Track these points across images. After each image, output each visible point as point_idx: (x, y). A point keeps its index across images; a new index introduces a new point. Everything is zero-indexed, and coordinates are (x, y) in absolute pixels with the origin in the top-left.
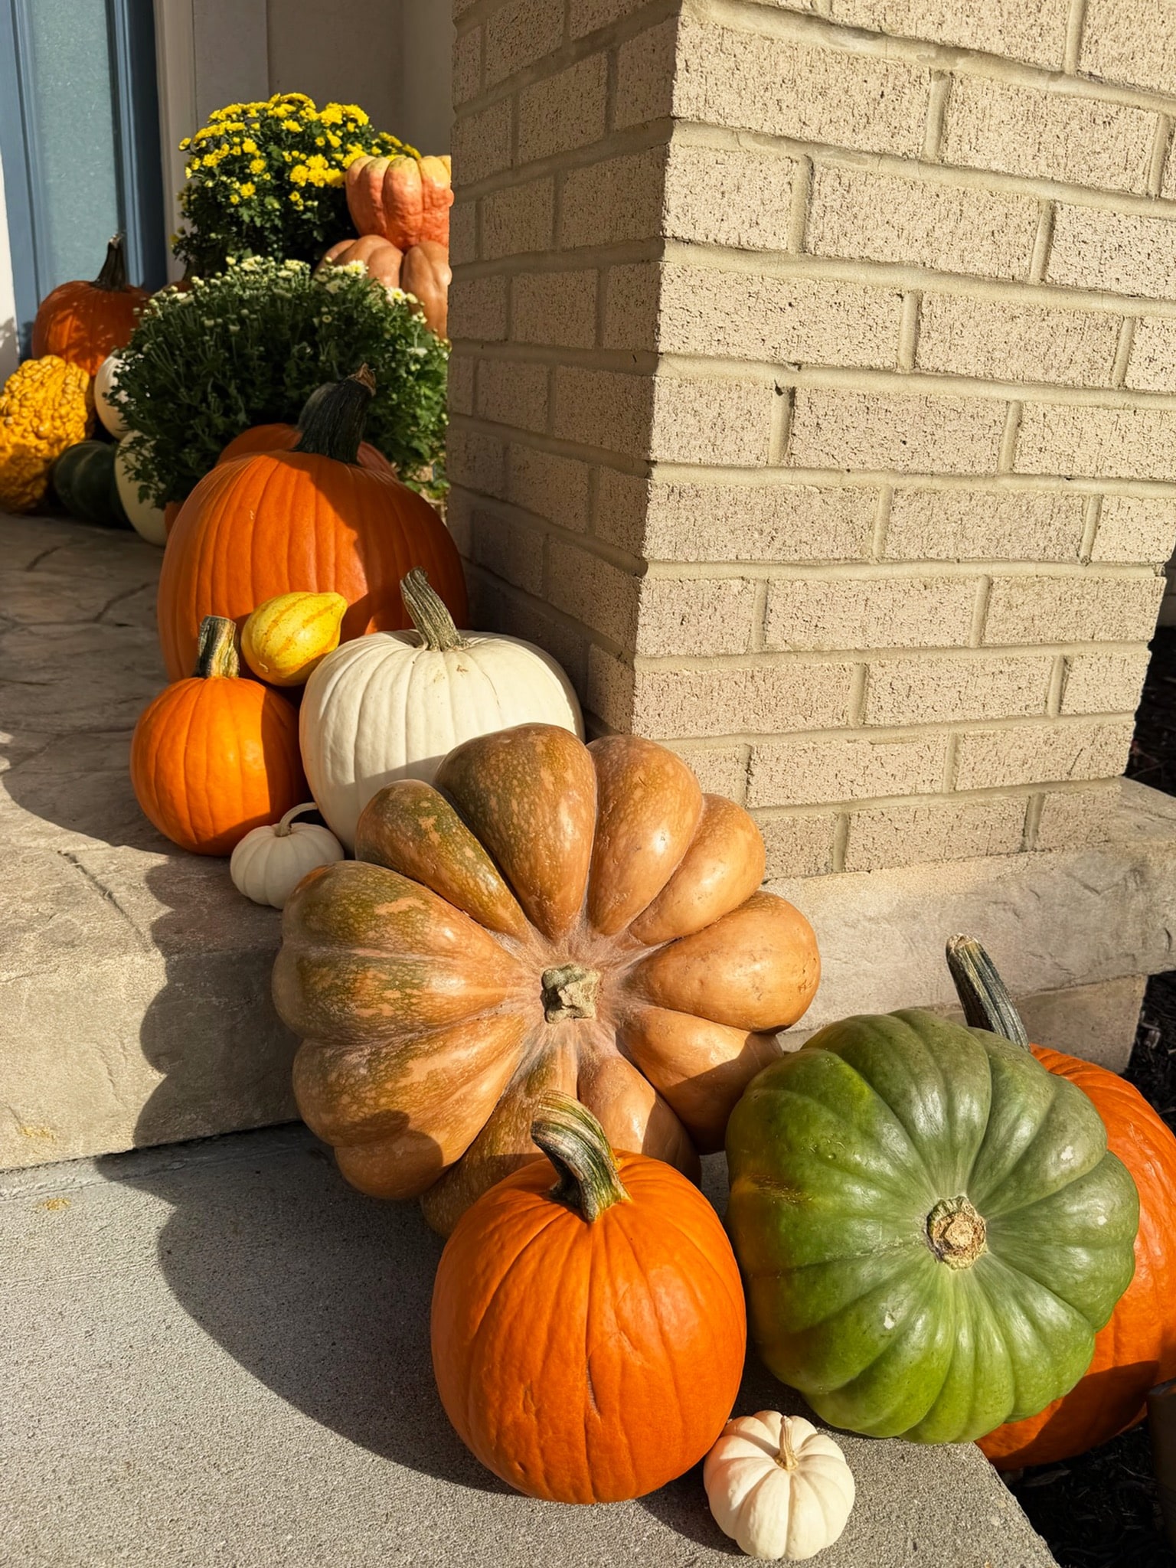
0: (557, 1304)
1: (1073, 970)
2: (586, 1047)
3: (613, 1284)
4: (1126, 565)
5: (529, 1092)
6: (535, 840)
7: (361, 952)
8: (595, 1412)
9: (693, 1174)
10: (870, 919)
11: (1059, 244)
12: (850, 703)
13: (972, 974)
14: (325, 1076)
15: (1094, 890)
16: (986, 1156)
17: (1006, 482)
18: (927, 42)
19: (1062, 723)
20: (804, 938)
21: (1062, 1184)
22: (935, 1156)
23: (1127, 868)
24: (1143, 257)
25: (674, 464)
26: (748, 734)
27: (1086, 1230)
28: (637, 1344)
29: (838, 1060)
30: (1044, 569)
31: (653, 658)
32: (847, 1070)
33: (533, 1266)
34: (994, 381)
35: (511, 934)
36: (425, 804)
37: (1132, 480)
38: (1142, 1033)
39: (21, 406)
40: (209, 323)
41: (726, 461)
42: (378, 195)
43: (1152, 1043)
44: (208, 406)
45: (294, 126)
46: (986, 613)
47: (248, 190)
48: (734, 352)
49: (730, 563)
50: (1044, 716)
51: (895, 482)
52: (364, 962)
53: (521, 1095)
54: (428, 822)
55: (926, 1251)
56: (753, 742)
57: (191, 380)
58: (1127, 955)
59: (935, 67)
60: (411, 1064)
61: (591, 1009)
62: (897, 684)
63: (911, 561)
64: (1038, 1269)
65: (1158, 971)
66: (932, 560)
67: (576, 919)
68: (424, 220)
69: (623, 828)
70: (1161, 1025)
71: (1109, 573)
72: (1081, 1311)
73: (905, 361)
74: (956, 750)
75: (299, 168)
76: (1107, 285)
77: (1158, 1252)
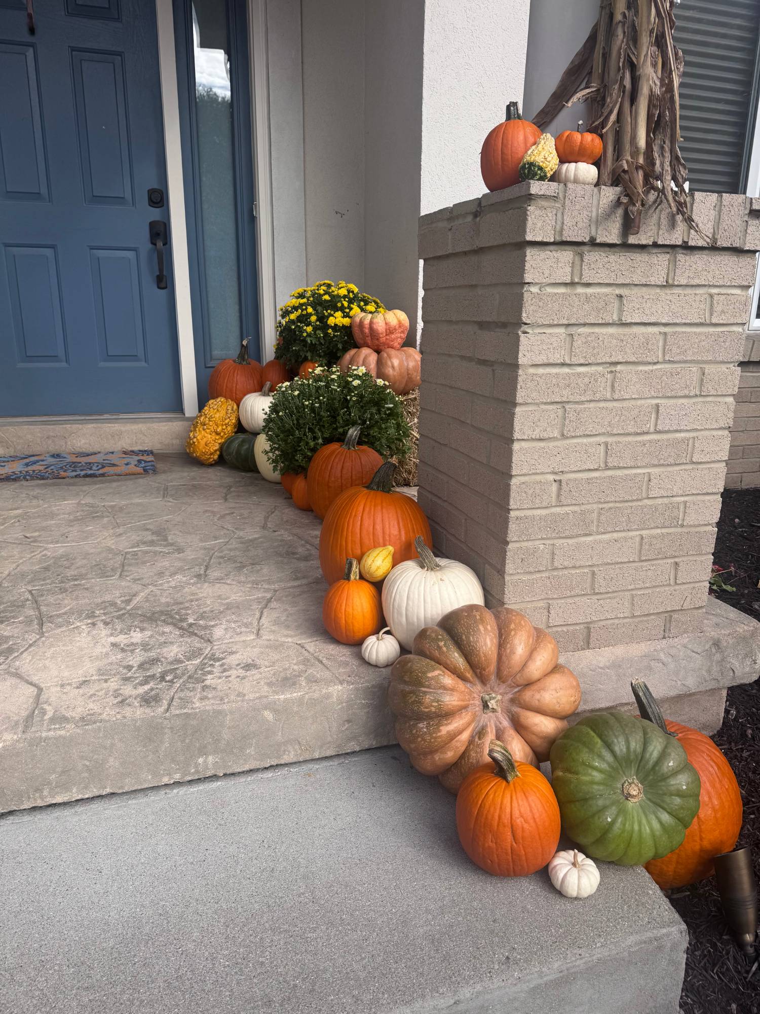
0: (501, 808)
1: (690, 686)
2: (498, 723)
3: (518, 803)
4: (699, 525)
5: (480, 738)
6: (479, 651)
7: (423, 689)
8: (514, 843)
9: (538, 768)
10: (601, 668)
11: (661, 417)
12: (588, 585)
13: (641, 694)
14: (411, 731)
15: (697, 653)
16: (642, 764)
17: (646, 501)
18: (606, 363)
19: (677, 587)
20: (575, 683)
21: (669, 774)
22: (624, 764)
23: (711, 643)
24: (696, 416)
25: (518, 509)
26: (548, 599)
27: (678, 790)
28: (526, 821)
29: (589, 730)
30: (665, 531)
31: (511, 574)
32: (592, 733)
33: (492, 796)
34: (638, 467)
35: (470, 682)
36: (440, 637)
37: (698, 494)
38: (727, 712)
39: (210, 421)
40: (307, 403)
41: (537, 506)
42: (367, 331)
43: (732, 716)
44: (307, 437)
45: (327, 297)
46: (641, 548)
47: (309, 329)
48: (538, 471)
49: (539, 539)
50: (669, 585)
51: (601, 506)
52: (425, 693)
53: (477, 739)
54: (442, 644)
55: (622, 796)
56: (550, 602)
57: (299, 427)
58: (715, 679)
59: (609, 370)
60: (441, 728)
61: (499, 710)
62: (607, 577)
63: (609, 532)
64: (662, 804)
65: (731, 685)
66: (617, 531)
67: (493, 677)
68: (387, 339)
69: (509, 646)
70: (736, 708)
71: (693, 530)
72: (678, 819)
73: (602, 465)
74: (633, 600)
75: (331, 318)
76: (682, 428)
77: (716, 803)
